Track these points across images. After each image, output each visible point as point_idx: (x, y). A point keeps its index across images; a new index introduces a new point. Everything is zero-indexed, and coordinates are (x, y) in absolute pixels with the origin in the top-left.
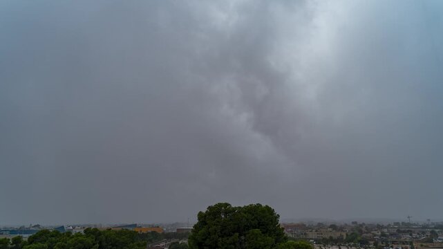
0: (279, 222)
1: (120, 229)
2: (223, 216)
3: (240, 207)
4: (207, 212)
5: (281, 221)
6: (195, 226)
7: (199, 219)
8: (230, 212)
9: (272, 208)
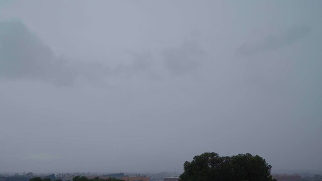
0: (271, 174)
1: (108, 178)
2: (210, 166)
3: (228, 157)
4: (193, 162)
5: (273, 172)
6: (182, 176)
7: (185, 169)
8: (218, 162)
9: (263, 158)
